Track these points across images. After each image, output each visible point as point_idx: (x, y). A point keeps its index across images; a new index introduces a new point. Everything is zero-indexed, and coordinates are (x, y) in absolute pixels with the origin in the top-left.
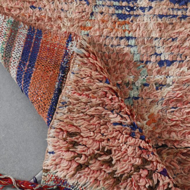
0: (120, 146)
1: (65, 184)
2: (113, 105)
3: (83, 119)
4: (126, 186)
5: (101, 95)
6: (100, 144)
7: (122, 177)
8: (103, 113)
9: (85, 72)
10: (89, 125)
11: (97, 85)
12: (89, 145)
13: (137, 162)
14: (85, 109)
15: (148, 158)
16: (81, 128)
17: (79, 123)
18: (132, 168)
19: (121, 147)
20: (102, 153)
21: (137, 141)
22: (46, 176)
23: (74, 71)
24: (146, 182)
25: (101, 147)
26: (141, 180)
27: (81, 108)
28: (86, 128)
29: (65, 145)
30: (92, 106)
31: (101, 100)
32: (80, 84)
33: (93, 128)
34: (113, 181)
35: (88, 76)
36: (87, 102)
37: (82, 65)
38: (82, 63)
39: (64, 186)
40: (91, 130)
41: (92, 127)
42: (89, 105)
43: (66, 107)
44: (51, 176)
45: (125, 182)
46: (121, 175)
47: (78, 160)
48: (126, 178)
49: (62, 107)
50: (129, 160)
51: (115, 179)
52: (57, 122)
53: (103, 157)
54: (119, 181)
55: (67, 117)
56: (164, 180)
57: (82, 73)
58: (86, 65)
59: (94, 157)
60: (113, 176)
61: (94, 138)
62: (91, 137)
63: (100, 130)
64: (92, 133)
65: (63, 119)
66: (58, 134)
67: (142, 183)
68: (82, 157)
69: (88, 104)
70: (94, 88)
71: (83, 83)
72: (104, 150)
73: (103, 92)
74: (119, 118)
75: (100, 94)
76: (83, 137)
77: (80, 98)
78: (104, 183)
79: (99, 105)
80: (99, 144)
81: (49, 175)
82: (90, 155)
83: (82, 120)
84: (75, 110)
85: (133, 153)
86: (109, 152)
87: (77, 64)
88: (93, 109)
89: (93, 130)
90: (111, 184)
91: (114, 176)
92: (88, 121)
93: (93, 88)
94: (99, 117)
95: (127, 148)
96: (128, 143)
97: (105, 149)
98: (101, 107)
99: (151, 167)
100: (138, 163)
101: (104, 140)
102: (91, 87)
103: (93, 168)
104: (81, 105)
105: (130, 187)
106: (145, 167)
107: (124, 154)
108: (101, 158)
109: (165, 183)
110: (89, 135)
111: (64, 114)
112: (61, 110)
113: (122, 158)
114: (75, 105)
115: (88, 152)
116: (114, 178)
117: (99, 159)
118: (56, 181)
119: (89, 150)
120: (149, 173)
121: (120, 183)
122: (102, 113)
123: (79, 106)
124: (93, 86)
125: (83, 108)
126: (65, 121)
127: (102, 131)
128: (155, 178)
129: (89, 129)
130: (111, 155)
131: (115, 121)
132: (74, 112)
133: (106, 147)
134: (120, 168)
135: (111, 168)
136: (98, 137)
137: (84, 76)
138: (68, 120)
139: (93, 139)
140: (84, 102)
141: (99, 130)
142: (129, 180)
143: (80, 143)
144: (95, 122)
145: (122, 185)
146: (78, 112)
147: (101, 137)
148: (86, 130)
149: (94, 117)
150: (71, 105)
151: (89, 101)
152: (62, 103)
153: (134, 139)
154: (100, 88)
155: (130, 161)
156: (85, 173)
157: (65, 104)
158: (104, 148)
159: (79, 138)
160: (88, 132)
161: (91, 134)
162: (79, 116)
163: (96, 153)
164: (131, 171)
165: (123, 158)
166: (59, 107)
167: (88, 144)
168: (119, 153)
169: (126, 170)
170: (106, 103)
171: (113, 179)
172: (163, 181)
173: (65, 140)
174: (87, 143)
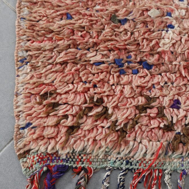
0: (112, 89)
1: (55, 161)
2: (87, 42)
3: (53, 72)
4: (135, 137)
5: (68, 34)
6: (85, 96)
7: (127, 126)
8: (78, 56)
9: (39, 13)
10: (63, 77)
11: (58, 24)
12: (72, 101)
13: (140, 101)
14: (52, 57)
15: (150, 94)
16: (56, 84)
17: (49, 79)
18: (135, 111)
19: (114, 90)
20: (92, 105)
21: (130, 78)
22: (26, 162)
23: (23, 16)
24: (159, 121)
25: (88, 99)
26: (152, 122)
27: (48, 58)
28: (62, 82)
29: (42, 110)
30: (60, 51)
31: (71, 39)
32: (37, 28)
33: (70, 79)
34: (117, 135)
35: (44, 16)
36: (52, 48)
37: (32, 6)
38: (31, 4)
39: (54, 164)
40: (68, 82)
41: (68, 78)
42: (55, 52)
43: (27, 64)
44: (32, 158)
45: (132, 132)
46: (124, 125)
47: (64, 123)
48: (132, 126)
49: (22, 66)
50: (129, 103)
51: (119, 133)
52: (23, 86)
53: (94, 110)
54: (125, 134)
55: (32, 76)
56: (178, 114)
57: (34, 15)
58: (37, 4)
59: (83, 113)
60: (115, 129)
61: (76, 91)
62: (71, 90)
63: (80, 78)
64: (70, 85)
65: (28, 80)
66: (28, 99)
67: (154, 124)
68: (68, 117)
69: (54, 50)
70: (56, 28)
71: (41, 27)
72: (93, 101)
73: (69, 30)
74: (99, 56)
75: (66, 33)
76: (61, 95)
77: (42, 46)
78: (106, 142)
79: (69, 46)
80: (83, 95)
81: (29, 157)
82: (77, 113)
83: (53, 74)
84: (40, 64)
85: (131, 93)
86: (101, 101)
87: (25, 7)
88: (62, 54)
89: (71, 81)
90: (115, 140)
91: (117, 129)
92: (61, 72)
93: (54, 28)
94: (73, 63)
95: (122, 89)
96: (122, 82)
97: (95, 98)
98: (72, 48)
99: (159, 104)
100: (142, 102)
101: (89, 89)
102: (51, 28)
103: (86, 128)
104: (46, 55)
105: (140, 135)
106: (151, 105)
107: (120, 97)
108: (92, 112)
109: (180, 118)
110: (67, 89)
111: (27, 74)
112: (21, 71)
113: (119, 102)
114: (38, 56)
115: (73, 110)
116: (117, 131)
117: (90, 114)
118: (41, 161)
119: (73, 108)
120: (158, 111)
121: (127, 135)
122: (76, 56)
123: (44, 57)
124: (53, 26)
125: (49, 57)
126: (31, 81)
127: (83, 79)
128: (168, 114)
129: (66, 82)
130: (104, 104)
131: (96, 60)
132: (39, 66)
133: (95, 95)
134: (122, 115)
135: (109, 120)
136: (80, 87)
137: (38, 18)
138: (35, 80)
139: (74, 92)
140: (48, 50)
141: (78, 79)
142: (137, 127)
143: (60, 103)
144: (71, 70)
145: (129, 136)
146: (45, 65)
147: (84, 86)
148: (63, 84)
149: (68, 63)
150: (33, 59)
151: (55, 46)
152: (21, 60)
153: (126, 76)
154: (63, 26)
155: (131, 103)
156: (79, 136)
157: (26, 61)
158: (92, 98)
159: (56, 96)
160: (65, 86)
161: (69, 87)
162: (47, 69)
163: (84, 108)
164: (136, 115)
165: (121, 102)
166: (19, 68)
167: (70, 101)
168: (113, 98)
169: (129, 116)
170: (78, 42)
171: (116, 133)
172: (177, 116)
173: (40, 103)
174: (68, 100)
